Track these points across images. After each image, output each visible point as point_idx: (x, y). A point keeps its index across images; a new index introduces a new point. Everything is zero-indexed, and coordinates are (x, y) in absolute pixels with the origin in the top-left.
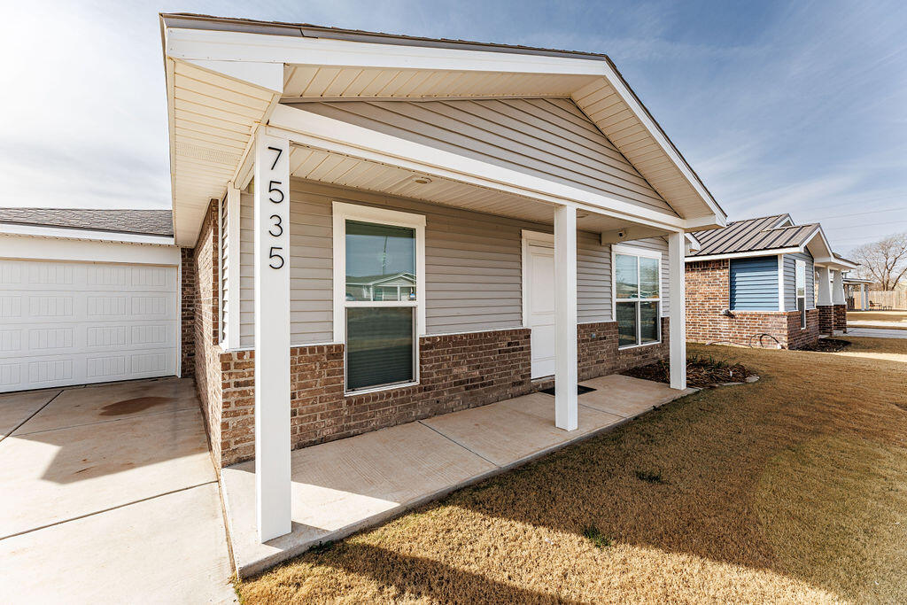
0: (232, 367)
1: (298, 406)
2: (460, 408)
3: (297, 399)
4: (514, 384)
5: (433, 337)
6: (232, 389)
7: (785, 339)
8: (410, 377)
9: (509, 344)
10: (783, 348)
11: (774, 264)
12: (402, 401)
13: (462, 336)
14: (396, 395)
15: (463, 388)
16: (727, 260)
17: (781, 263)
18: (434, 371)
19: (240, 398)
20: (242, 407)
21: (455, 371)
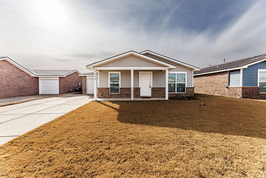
4: (136, 96)
5: (122, 88)
6: (98, 91)
7: (241, 95)
8: (118, 92)
9: (135, 90)
10: (240, 97)
11: (239, 72)
14: (116, 94)
16: (227, 71)
17: (241, 71)
18: (121, 92)
21: (125, 92)
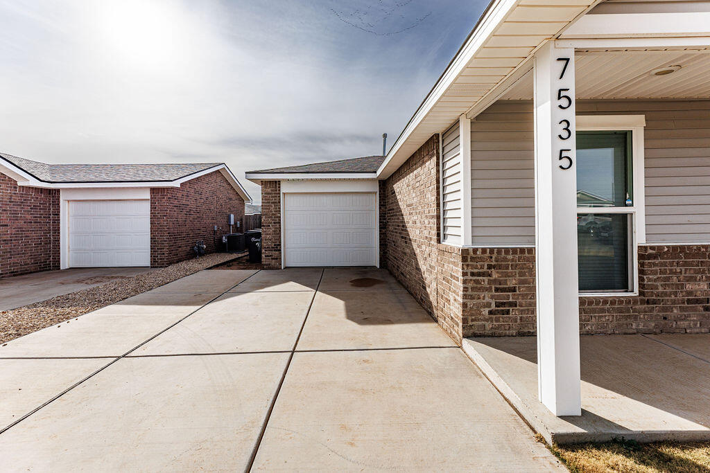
0: (469, 260)
1: (518, 298)
2: (697, 330)
3: (518, 292)
5: (658, 247)
6: (469, 277)
8: (625, 286)
12: (620, 311)
13: (699, 248)
14: (613, 302)
15: (700, 307)
18: (659, 284)
19: (475, 285)
20: (476, 293)
21: (689, 287)
